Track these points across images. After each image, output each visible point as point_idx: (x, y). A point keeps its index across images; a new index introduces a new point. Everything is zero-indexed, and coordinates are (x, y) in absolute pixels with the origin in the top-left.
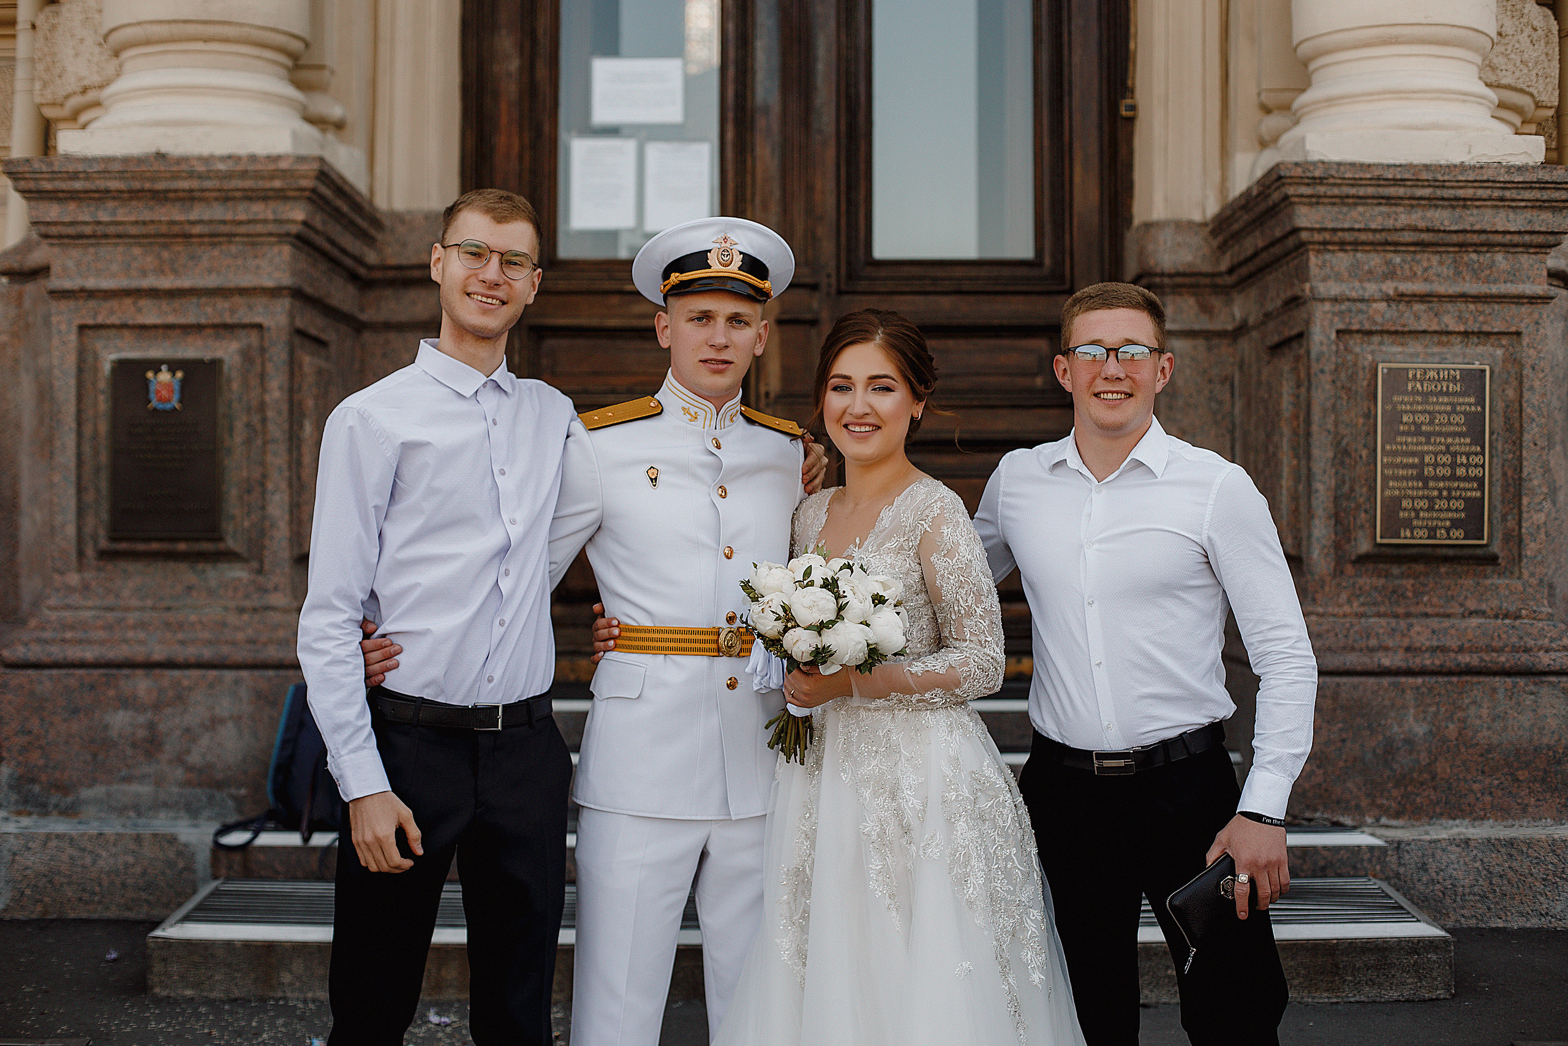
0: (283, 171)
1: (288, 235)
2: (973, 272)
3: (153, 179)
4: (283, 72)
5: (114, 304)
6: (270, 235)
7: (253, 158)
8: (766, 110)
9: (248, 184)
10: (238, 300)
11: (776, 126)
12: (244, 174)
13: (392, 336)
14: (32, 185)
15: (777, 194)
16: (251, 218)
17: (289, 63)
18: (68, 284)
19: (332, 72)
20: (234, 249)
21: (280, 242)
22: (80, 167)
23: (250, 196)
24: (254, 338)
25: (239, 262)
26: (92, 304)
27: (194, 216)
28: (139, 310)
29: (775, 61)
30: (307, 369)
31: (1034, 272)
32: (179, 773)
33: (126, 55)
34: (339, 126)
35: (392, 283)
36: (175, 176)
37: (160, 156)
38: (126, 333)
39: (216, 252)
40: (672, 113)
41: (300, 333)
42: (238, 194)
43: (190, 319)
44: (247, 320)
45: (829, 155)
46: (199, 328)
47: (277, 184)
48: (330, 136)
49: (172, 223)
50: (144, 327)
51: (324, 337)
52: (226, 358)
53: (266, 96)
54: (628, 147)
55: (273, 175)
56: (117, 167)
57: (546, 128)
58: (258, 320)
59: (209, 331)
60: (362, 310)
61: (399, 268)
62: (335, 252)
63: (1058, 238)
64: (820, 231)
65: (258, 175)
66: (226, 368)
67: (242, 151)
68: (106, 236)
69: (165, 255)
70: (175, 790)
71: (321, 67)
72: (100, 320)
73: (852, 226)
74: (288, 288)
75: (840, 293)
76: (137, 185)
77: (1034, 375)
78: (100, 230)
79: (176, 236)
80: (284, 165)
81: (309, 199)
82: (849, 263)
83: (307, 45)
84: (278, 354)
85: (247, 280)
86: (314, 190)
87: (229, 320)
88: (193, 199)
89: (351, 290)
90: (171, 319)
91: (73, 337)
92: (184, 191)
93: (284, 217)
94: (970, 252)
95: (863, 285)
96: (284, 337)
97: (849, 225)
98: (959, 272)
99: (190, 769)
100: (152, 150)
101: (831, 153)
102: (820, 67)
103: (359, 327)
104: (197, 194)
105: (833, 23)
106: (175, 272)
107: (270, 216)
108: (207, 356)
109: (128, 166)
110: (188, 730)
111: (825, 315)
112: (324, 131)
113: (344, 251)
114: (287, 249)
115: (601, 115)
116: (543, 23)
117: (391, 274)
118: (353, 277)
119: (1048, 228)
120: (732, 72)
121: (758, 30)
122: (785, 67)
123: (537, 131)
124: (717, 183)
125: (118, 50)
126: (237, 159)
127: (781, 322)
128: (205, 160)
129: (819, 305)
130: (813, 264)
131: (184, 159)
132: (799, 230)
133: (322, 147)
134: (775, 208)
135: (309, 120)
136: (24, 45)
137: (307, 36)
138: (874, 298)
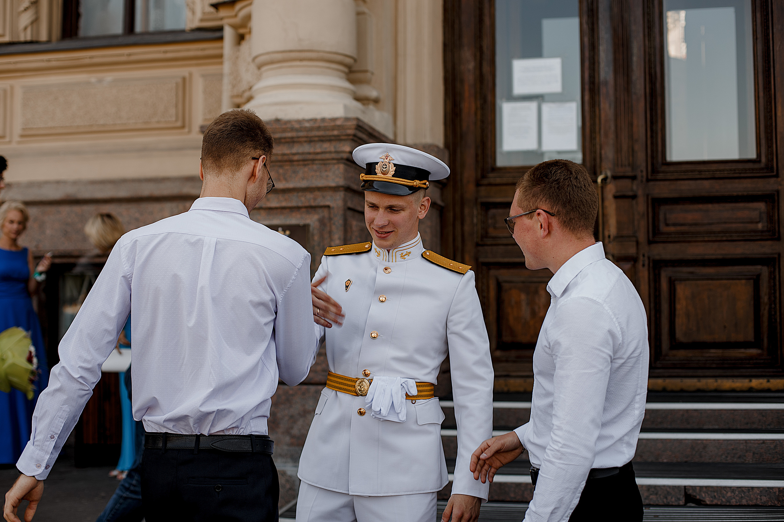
0: (339, 126)
1: (342, 159)
2: (722, 167)
4: (343, 75)
6: (333, 159)
7: (323, 120)
8: (606, 83)
9: (321, 133)
10: (317, 193)
11: (611, 91)
12: (319, 128)
15: (613, 128)
16: (323, 150)
17: (346, 70)
19: (372, 74)
20: (315, 167)
21: (338, 163)
23: (323, 139)
24: (325, 213)
25: (318, 174)
27: (294, 150)
28: (268, 200)
29: (611, 57)
30: (354, 228)
31: (756, 166)
32: (287, 439)
33: (264, 69)
34: (376, 101)
36: (284, 131)
37: (278, 120)
38: (262, 212)
39: (306, 169)
40: (556, 87)
41: (350, 209)
42: (316, 139)
43: (293, 204)
44: (322, 203)
45: (640, 106)
46: (298, 208)
47: (336, 133)
48: (371, 107)
49: (284, 155)
50: (270, 209)
52: (312, 224)
53: (332, 88)
54: (533, 106)
55: (334, 128)
57: (489, 98)
58: (327, 203)
59: (304, 210)
63: (769, 147)
64: (636, 147)
65: (326, 129)
66: (311, 229)
67: (319, 116)
69: (281, 171)
70: (285, 447)
71: (366, 71)
73: (654, 144)
74: (342, 187)
75: (648, 180)
77: (757, 222)
79: (286, 161)
80: (339, 123)
81: (353, 140)
82: (653, 164)
83: (355, 60)
84: (338, 221)
85: (321, 183)
86: (355, 135)
87: (313, 204)
88: (294, 142)
90: (284, 204)
92: (289, 138)
93: (340, 149)
94: (734, 155)
95: (660, 176)
96: (341, 212)
97: (652, 143)
98: (714, 167)
99: (293, 437)
100: (273, 117)
101: (642, 104)
102: (635, 59)
104: (296, 140)
105: (641, 35)
106: (286, 180)
107: (333, 149)
108: (301, 222)
110: (292, 417)
111: (640, 193)
112: (364, 104)
114: (342, 167)
115: (518, 89)
116: (486, 43)
119: (763, 142)
120: (587, 64)
121: (600, 40)
122: (615, 60)
123: (484, 100)
124: (580, 124)
125: (259, 67)
126: (314, 120)
127: (616, 197)
128: (299, 121)
129: (637, 187)
130: (633, 166)
131: (288, 122)
132: (625, 147)
133: (364, 112)
134: (612, 136)
135: (358, 99)
136: (227, 67)
137: (355, 56)
138: (667, 183)
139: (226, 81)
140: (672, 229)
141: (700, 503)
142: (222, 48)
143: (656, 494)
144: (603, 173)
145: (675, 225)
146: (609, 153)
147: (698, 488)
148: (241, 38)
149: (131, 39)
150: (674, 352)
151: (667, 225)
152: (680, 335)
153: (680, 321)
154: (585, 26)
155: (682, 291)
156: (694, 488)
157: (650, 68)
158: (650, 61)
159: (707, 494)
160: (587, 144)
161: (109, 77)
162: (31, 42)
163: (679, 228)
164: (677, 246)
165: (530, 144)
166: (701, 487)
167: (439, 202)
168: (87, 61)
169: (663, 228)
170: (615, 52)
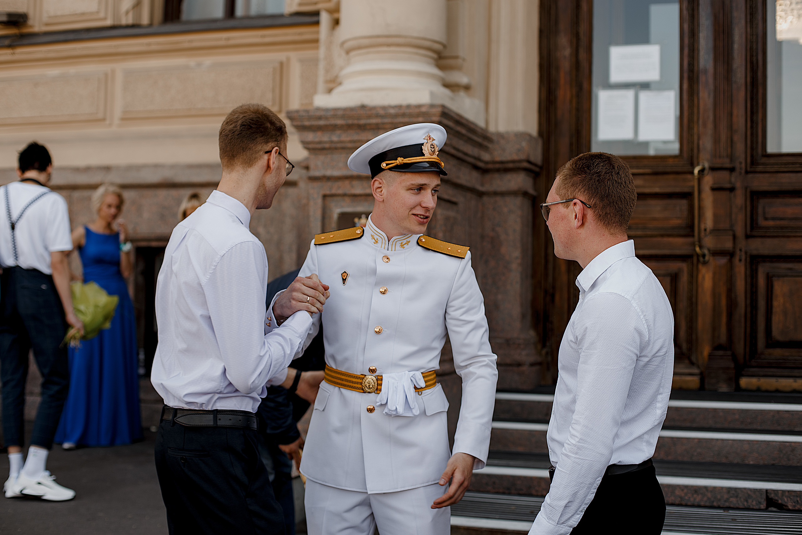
0: (424, 112)
3: (359, 118)
4: (431, 61)
5: (340, 183)
7: (408, 106)
8: (706, 71)
9: (406, 120)
11: (711, 80)
12: (403, 115)
13: (498, 199)
14: (299, 123)
15: (711, 118)
17: (435, 56)
18: (317, 173)
19: (464, 60)
22: (322, 113)
26: (329, 184)
28: (352, 187)
29: (711, 44)
33: (351, 54)
34: (467, 88)
35: (498, 170)
36: (369, 117)
37: (363, 107)
38: (347, 199)
40: (653, 75)
45: (740, 96)
48: (462, 93)
50: (355, 196)
51: (454, 199)
53: (420, 74)
54: (630, 94)
55: (418, 115)
56: (340, 113)
57: (585, 85)
60: (482, 185)
61: (502, 162)
62: (460, 155)
64: (736, 138)
65: (410, 115)
67: (404, 102)
68: (336, 149)
71: (456, 57)
72: (334, 191)
73: (754, 134)
75: (747, 172)
76: (350, 122)
78: (333, 145)
80: (424, 109)
82: (752, 156)
83: (445, 46)
88: (378, 128)
89: (475, 174)
91: (320, 201)
92: (374, 124)
95: (760, 168)
97: (752, 134)
100: (358, 103)
101: (742, 94)
102: (736, 46)
103: (480, 194)
104: (380, 126)
105: (743, 22)
109: (347, 112)
111: (738, 185)
112: (453, 91)
113: (466, 154)
115: (615, 77)
116: (583, 29)
117: (497, 166)
118: (476, 168)
120: (686, 51)
121: (701, 27)
122: (715, 48)
123: (580, 87)
124: (678, 113)
125: (348, 52)
126: (400, 107)
127: (713, 189)
128: (384, 108)
129: (737, 180)
130: (732, 158)
131: (374, 108)
132: (723, 137)
133: (452, 99)
134: (710, 126)
135: (447, 85)
136: (322, 52)
137: (444, 41)
138: (767, 175)
139: (322, 66)
140: (771, 223)
141: (782, 508)
142: (318, 33)
143: (737, 497)
144: (701, 164)
145: (773, 219)
146: (707, 143)
147: (780, 492)
148: (336, 22)
149: (231, 23)
150: (770, 351)
151: (766, 219)
152: (776, 333)
153: (777, 319)
154: (685, 12)
155: (780, 288)
156: (776, 492)
157: (752, 56)
158: (751, 48)
159: (789, 499)
160: (685, 134)
161: (208, 61)
162: (133, 26)
163: (778, 223)
164: (776, 241)
165: (626, 134)
166: (783, 492)
167: (531, 191)
168: (186, 45)
169: (762, 222)
170: (715, 40)
